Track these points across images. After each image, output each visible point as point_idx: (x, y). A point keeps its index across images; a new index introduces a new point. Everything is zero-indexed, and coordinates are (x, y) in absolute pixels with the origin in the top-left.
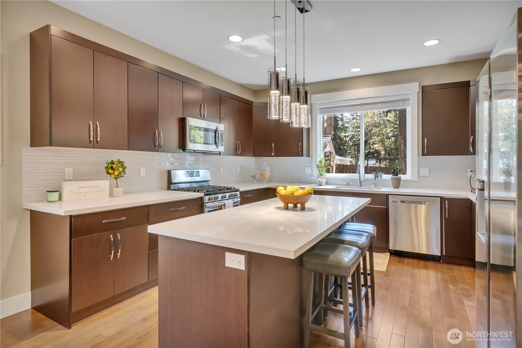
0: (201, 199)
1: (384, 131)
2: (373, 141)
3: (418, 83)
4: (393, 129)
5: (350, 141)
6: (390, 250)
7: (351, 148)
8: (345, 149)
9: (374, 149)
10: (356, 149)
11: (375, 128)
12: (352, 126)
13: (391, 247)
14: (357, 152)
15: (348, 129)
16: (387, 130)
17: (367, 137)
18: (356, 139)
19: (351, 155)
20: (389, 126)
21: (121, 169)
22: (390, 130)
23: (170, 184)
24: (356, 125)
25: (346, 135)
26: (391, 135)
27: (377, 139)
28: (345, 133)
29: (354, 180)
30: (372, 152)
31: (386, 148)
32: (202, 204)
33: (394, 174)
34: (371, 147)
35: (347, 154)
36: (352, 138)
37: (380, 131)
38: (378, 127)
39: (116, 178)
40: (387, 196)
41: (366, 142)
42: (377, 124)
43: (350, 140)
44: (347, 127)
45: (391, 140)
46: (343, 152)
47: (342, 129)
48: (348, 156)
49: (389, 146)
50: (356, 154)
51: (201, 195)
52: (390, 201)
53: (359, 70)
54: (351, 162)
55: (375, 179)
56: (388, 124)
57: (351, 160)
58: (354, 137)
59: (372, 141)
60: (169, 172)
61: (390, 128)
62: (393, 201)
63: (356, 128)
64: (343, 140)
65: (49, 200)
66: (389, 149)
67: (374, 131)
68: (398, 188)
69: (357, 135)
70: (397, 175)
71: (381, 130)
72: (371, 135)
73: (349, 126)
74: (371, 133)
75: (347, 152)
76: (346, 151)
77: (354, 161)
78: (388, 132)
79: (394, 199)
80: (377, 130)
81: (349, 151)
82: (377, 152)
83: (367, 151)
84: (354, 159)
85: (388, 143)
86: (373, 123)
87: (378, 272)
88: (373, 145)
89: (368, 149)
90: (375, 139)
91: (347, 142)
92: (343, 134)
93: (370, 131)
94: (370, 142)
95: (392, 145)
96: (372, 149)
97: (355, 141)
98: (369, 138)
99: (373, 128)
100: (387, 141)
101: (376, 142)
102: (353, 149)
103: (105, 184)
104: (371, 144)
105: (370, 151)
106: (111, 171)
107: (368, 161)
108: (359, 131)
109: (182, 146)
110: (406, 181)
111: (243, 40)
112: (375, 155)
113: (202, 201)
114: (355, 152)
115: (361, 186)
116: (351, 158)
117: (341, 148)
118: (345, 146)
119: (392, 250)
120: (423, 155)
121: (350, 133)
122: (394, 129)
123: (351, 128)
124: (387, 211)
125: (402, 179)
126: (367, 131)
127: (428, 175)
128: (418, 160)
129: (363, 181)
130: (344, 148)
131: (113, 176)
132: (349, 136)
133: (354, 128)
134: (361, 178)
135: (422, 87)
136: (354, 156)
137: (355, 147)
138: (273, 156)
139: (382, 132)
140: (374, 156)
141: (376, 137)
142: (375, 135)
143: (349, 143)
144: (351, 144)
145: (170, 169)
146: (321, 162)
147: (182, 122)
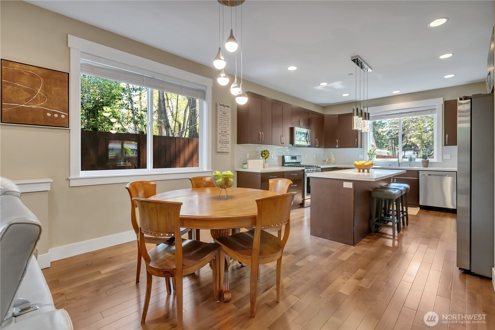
0: (303, 170)
1: (421, 126)
2: (411, 135)
3: (443, 98)
4: (430, 123)
5: (387, 136)
6: (420, 205)
7: (388, 141)
8: (383, 142)
9: (411, 142)
10: (393, 142)
11: (412, 124)
12: (390, 122)
13: (421, 204)
14: (395, 145)
15: (385, 125)
16: (425, 125)
17: (404, 132)
18: (393, 133)
19: (388, 148)
20: (427, 121)
21: (268, 154)
22: (428, 124)
23: (283, 163)
24: (393, 121)
25: (383, 130)
26: (429, 129)
27: (414, 133)
28: (383, 129)
29: (394, 163)
30: (409, 144)
31: (423, 141)
32: (303, 173)
33: (424, 158)
34: (408, 141)
35: (384, 147)
36: (389, 132)
37: (417, 126)
38: (415, 122)
39: (265, 159)
40: (418, 171)
41: (403, 135)
42: (414, 120)
43: (388, 134)
44: (384, 124)
45: (429, 133)
46: (381, 145)
47: (379, 125)
48: (386, 149)
49: (427, 139)
50: (393, 147)
51: (304, 168)
52: (420, 175)
53: (399, 92)
54: (388, 153)
55: (410, 161)
56: (425, 119)
57: (388, 152)
58: (391, 132)
59: (409, 135)
60: (283, 157)
61: (428, 122)
62: (422, 175)
63: (393, 124)
64: (380, 134)
65: (244, 167)
66: (426, 141)
67: (411, 126)
68: (427, 167)
69: (394, 130)
70: (426, 159)
71: (419, 124)
72: (408, 130)
73: (386, 122)
74: (408, 128)
75: (385, 145)
76: (383, 144)
77: (391, 153)
78: (425, 126)
79: (423, 173)
80: (414, 125)
81: (386, 144)
82: (413, 144)
83: (404, 144)
84: (391, 151)
85: (426, 136)
86: (411, 119)
87: (411, 215)
88: (410, 138)
89: (405, 142)
90: (412, 133)
91: (384, 136)
92: (380, 130)
93: (407, 126)
94: (407, 136)
95: (430, 138)
96: (409, 142)
97: (392, 135)
98: (406, 132)
99: (411, 124)
100: (424, 134)
101: (413, 136)
102: (390, 142)
103: (261, 161)
104: (408, 137)
105: (407, 144)
106: (264, 155)
107: (405, 152)
108: (396, 126)
109: (292, 142)
110: (432, 163)
111: (328, 84)
112: (413, 147)
113: (304, 172)
114: (392, 144)
115: (399, 166)
116: (388, 150)
117: (378, 142)
118: (382, 140)
119: (422, 205)
120: (445, 145)
121: (387, 129)
122: (432, 124)
123: (388, 124)
124: (418, 180)
125: (429, 161)
126: (404, 127)
127: (450, 159)
128: (442, 148)
129: (401, 163)
130: (381, 141)
131: (264, 158)
132: (386, 131)
133: (391, 124)
134: (399, 161)
135: (445, 101)
136: (391, 148)
137: (392, 140)
138: (337, 148)
139: (420, 126)
140: (411, 148)
141: (413, 131)
142: (412, 130)
143: (386, 137)
144: (388, 138)
145: (283, 155)
146: (370, 151)
147: (292, 130)
